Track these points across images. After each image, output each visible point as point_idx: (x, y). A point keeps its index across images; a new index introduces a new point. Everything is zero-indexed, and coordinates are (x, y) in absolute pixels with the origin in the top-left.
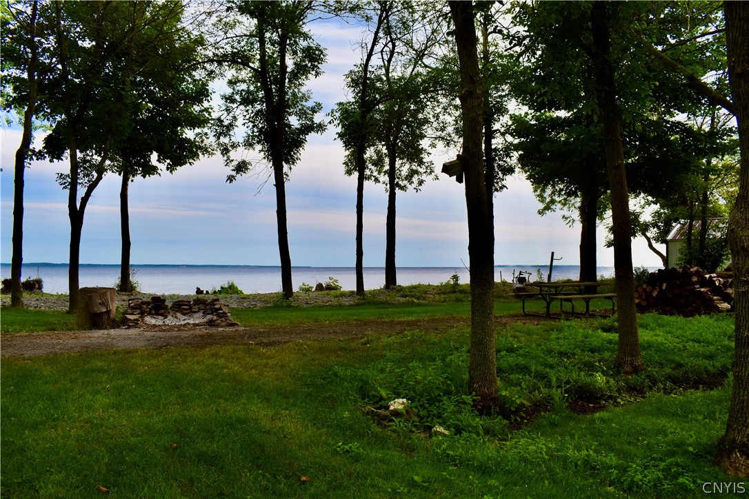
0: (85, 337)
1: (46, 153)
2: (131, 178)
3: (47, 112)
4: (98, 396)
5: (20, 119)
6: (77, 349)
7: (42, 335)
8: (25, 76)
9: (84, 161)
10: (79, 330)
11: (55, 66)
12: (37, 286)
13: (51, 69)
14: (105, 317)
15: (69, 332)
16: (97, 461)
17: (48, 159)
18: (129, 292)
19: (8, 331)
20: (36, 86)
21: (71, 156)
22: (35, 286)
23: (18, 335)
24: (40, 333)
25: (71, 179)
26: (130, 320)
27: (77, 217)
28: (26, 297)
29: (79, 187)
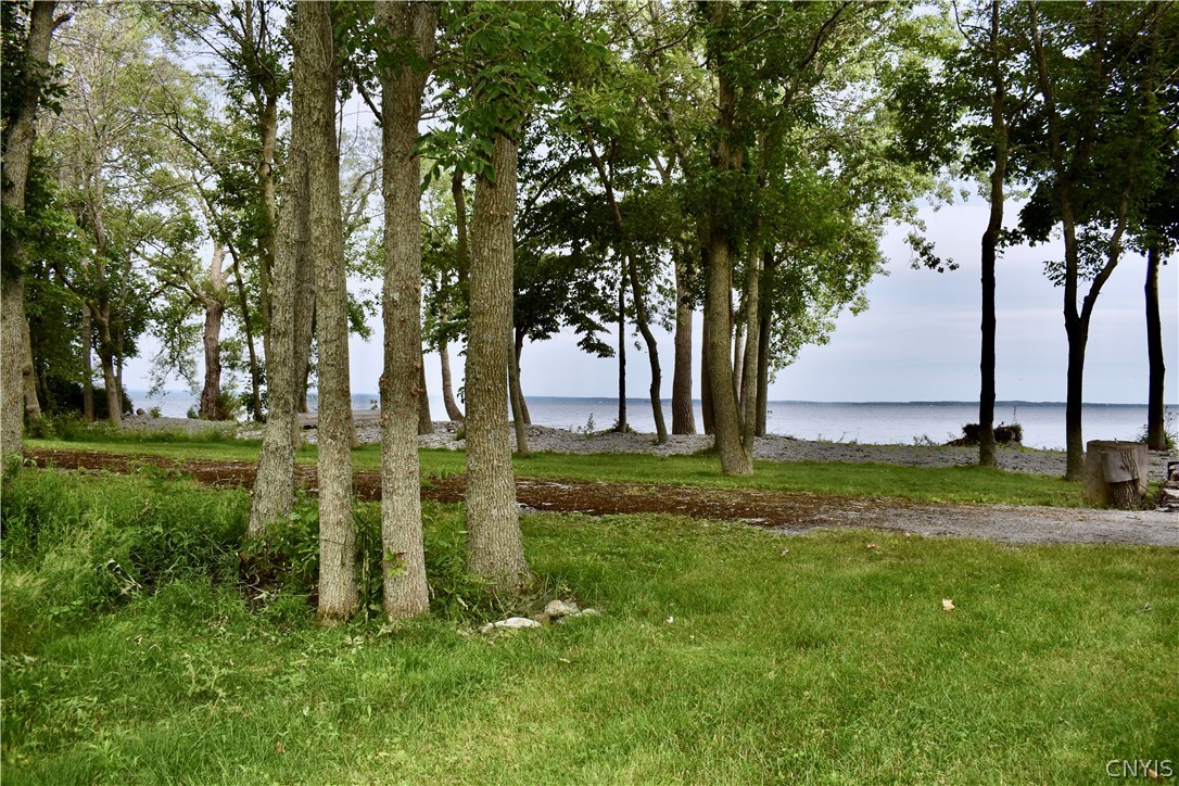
0: (1099, 520)
1: (1024, 233)
2: (1163, 257)
3: (1022, 171)
4: (1132, 618)
5: (981, 188)
6: (1089, 538)
7: (1031, 511)
8: (988, 122)
9: (1087, 239)
10: (1087, 507)
11: (1032, 98)
12: (1013, 436)
13: (1025, 105)
14: (1129, 490)
15: (1070, 510)
16: (1139, 724)
17: (1027, 242)
18: (1163, 450)
19: (981, 501)
20: (1005, 134)
21: (1066, 233)
22: (1011, 435)
23: (995, 507)
24: (1028, 507)
25: (1068, 268)
26: (1173, 497)
27: (1077, 328)
28: (1002, 453)
29: (1079, 281)
